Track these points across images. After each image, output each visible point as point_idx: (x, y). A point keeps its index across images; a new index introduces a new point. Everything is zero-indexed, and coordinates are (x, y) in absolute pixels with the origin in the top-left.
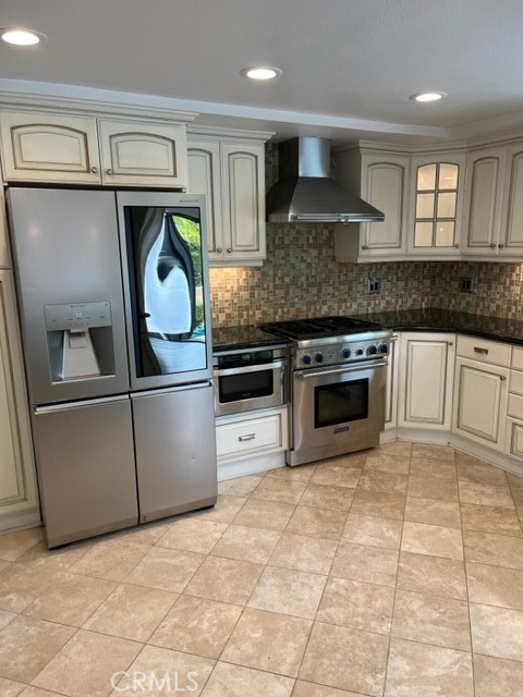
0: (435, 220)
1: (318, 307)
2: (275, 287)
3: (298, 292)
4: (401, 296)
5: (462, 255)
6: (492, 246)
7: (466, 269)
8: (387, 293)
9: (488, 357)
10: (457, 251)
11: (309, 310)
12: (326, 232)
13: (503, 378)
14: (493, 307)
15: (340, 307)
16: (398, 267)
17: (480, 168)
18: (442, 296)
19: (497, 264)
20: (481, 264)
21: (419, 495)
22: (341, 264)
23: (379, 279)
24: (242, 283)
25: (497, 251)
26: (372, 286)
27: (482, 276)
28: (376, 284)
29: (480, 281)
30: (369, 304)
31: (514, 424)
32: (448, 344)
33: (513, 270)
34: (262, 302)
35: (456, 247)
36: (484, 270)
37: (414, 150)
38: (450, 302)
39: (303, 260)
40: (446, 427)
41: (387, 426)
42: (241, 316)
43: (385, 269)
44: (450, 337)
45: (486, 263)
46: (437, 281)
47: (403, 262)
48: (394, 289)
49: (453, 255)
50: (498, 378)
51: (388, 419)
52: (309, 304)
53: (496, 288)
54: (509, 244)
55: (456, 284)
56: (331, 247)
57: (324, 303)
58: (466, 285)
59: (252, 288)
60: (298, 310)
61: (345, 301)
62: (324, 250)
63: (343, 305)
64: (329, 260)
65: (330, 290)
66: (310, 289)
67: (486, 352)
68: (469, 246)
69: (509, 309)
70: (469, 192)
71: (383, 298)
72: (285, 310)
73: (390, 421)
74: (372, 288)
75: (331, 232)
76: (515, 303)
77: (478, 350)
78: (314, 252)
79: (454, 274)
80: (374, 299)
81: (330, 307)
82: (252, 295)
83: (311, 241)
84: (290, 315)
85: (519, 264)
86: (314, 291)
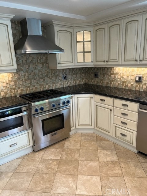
0: (84, 52)
1: (44, 86)
2: (26, 80)
3: (35, 81)
4: (75, 80)
5: (94, 65)
6: (104, 61)
7: (96, 69)
8: (70, 79)
9: (105, 102)
10: (92, 63)
11: (41, 88)
12: (44, 58)
13: (111, 110)
14: (106, 83)
15: (53, 86)
16: (73, 70)
17: (98, 32)
18: (88, 79)
19: (106, 68)
20: (101, 68)
21: (84, 160)
22: (52, 70)
23: (67, 74)
24: (10, 79)
25: (106, 63)
26: (64, 77)
27: (101, 72)
28: (66, 76)
29: (101, 74)
30: (64, 84)
31: (116, 127)
32: (91, 98)
33: (111, 70)
34: (20, 86)
35: (92, 62)
36: (102, 70)
37: (74, 26)
38: (91, 81)
39: (36, 69)
40: (93, 127)
41: (72, 129)
42: (11, 92)
43: (68, 71)
44: (92, 95)
45: (102, 67)
46: (87, 74)
47: (75, 68)
48: (72, 78)
49: (91, 65)
50: (109, 110)
51: (72, 126)
52: (40, 85)
53: (106, 76)
54: (110, 60)
55: (93, 75)
56: (47, 63)
57: (47, 84)
58: (96, 75)
59: (15, 81)
60: (36, 88)
61: (55, 83)
62: (44, 65)
63: (54, 85)
64: (47, 68)
65: (49, 79)
66: (40, 80)
67: (105, 100)
68: (96, 62)
69: (111, 83)
70: (95, 42)
71: (68, 81)
72: (31, 88)
73: (73, 127)
74: (64, 78)
75: (47, 58)
76: (113, 81)
77: (101, 100)
78: (41, 66)
79: (92, 71)
80: (65, 82)
81: (49, 86)
82: (16, 84)
83: (39, 61)
84: (33, 90)
85: (113, 68)
86: (42, 80)
